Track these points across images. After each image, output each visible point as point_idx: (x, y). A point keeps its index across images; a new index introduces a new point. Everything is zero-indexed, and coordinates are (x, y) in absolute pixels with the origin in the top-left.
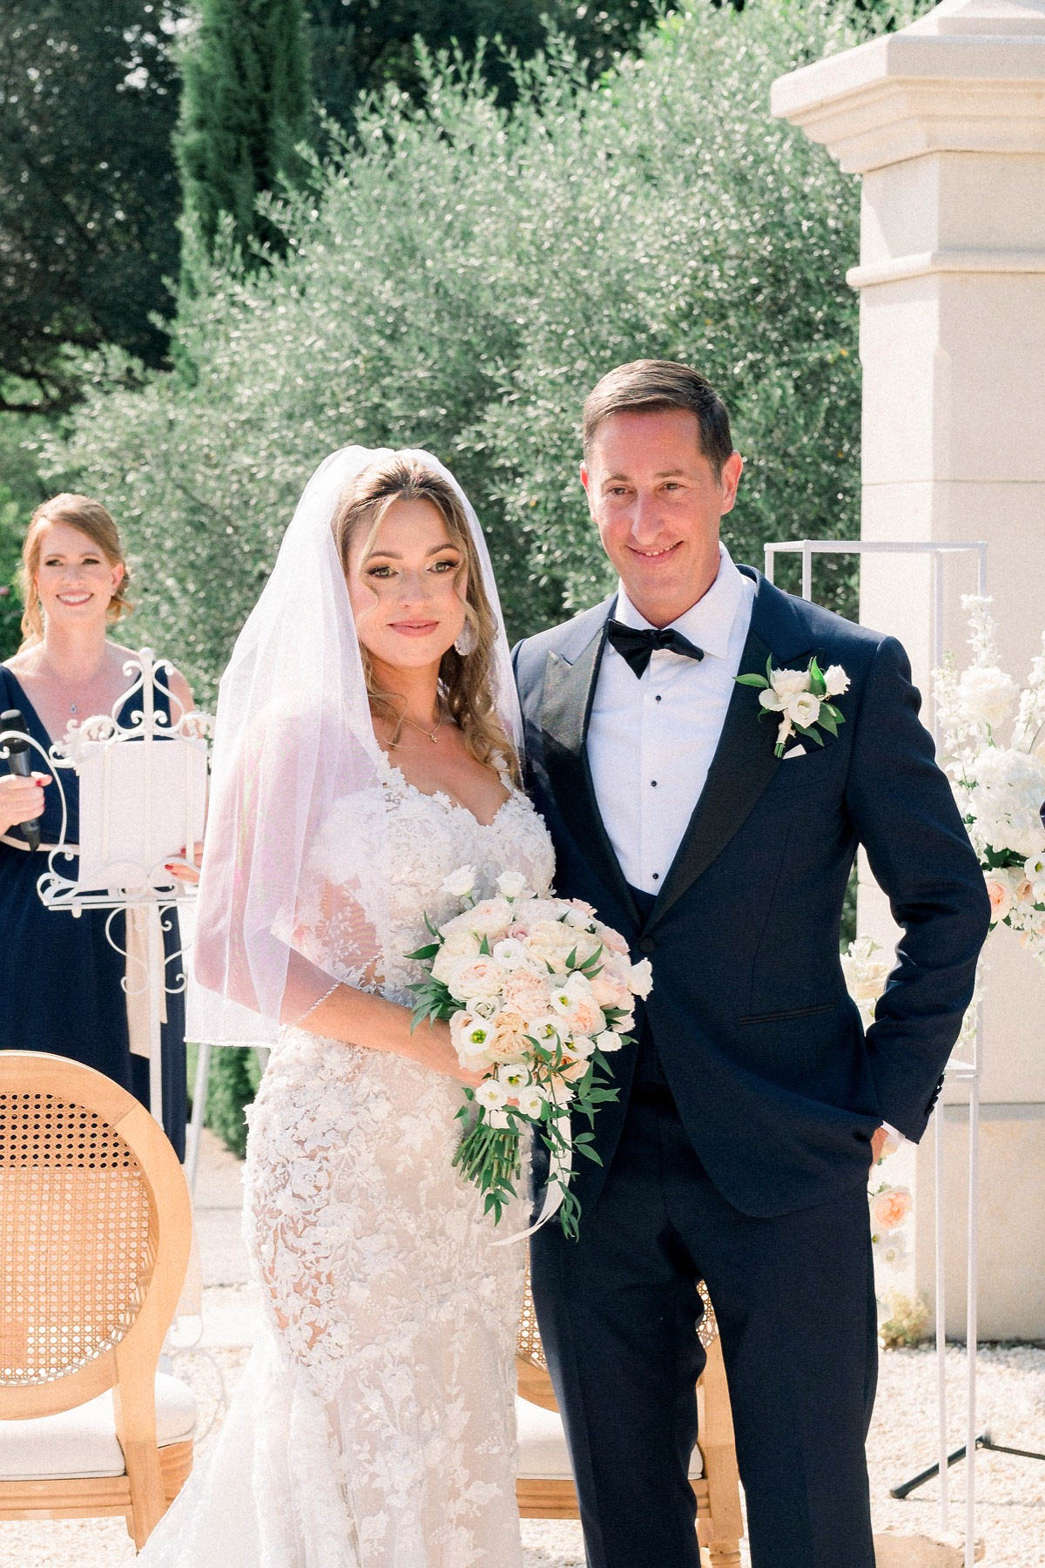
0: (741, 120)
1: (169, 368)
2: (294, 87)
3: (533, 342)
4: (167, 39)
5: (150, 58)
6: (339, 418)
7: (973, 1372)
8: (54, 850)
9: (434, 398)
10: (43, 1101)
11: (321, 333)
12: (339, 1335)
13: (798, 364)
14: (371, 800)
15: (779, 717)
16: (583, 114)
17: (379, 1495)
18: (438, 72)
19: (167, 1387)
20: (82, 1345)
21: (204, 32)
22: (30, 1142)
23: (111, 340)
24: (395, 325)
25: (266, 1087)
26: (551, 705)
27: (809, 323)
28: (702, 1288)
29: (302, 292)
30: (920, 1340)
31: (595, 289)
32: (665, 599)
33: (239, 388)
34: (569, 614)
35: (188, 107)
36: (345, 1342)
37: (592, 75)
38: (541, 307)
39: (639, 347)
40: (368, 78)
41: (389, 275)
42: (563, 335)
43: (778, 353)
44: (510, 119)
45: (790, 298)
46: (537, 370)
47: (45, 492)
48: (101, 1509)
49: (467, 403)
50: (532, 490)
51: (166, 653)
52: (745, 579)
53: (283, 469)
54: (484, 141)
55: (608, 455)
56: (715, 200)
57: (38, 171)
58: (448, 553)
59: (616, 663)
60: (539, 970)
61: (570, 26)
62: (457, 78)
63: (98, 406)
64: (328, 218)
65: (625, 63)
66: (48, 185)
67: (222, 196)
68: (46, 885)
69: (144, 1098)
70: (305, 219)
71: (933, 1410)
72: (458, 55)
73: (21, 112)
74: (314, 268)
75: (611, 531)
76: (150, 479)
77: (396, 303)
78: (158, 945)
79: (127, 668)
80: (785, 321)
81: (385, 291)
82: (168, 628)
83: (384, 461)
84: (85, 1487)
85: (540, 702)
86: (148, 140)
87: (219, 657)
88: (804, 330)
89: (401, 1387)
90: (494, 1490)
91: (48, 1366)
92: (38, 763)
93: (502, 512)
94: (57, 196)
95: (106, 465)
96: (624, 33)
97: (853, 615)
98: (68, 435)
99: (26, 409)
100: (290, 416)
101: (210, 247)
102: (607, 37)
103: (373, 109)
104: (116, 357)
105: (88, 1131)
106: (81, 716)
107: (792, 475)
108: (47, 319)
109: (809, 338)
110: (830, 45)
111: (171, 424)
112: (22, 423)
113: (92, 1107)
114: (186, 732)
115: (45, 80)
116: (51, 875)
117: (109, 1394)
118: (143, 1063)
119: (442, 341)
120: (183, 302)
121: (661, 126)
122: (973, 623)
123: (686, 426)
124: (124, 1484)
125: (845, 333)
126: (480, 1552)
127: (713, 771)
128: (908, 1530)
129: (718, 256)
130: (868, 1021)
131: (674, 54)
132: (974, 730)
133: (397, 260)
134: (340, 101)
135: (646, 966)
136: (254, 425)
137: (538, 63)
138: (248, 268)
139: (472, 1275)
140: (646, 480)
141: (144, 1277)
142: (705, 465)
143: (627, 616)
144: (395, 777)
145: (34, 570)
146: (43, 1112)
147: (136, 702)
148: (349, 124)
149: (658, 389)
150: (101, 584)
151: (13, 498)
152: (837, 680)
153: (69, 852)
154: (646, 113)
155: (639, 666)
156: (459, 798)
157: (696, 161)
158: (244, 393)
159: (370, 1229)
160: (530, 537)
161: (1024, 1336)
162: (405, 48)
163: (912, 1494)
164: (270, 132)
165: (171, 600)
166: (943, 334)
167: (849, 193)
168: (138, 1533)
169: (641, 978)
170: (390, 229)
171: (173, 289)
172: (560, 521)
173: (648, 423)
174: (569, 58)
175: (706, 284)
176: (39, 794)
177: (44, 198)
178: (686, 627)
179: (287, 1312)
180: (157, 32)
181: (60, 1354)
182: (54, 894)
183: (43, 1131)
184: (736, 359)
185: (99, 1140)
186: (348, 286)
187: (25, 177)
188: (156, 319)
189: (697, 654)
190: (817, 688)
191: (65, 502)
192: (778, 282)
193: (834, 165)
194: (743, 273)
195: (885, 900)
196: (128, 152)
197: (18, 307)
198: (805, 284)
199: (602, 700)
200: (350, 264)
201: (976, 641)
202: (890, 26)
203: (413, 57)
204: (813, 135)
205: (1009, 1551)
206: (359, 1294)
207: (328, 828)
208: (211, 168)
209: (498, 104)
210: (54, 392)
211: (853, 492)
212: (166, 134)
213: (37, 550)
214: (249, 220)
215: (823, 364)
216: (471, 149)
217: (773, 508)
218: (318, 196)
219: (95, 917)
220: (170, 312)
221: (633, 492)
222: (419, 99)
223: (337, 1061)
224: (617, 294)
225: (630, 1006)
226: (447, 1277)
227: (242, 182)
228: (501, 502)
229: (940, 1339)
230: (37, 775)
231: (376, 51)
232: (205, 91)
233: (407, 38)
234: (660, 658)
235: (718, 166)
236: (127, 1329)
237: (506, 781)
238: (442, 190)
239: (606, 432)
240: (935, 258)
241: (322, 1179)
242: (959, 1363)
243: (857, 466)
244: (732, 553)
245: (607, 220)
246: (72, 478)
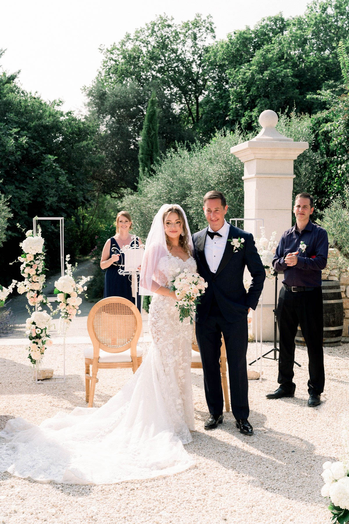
0: (225, 154)
1: (137, 191)
2: (157, 148)
3: (194, 188)
4: (137, 141)
5: (134, 144)
6: (163, 200)
7: (262, 346)
8: (121, 266)
9: (178, 196)
10: (119, 304)
11: (161, 186)
12: (161, 340)
13: (234, 191)
14: (166, 258)
15: (234, 246)
16: (201, 153)
17: (168, 364)
18: (179, 146)
19: (138, 348)
20: (125, 342)
21: (143, 140)
22: (117, 310)
23: (128, 187)
24: (172, 185)
25: (152, 302)
26: (199, 244)
27: (236, 185)
28: (222, 333)
29: (158, 180)
30: (253, 341)
31: (203, 180)
32: (216, 227)
33: (148, 195)
34: (199, 230)
35: (140, 151)
36: (162, 341)
37: (202, 147)
38: (195, 182)
39: (210, 188)
40: (168, 147)
41: (171, 177)
42: (198, 187)
43: (231, 189)
44: (190, 153)
45: (233, 181)
46: (194, 192)
47: (119, 211)
48: (128, 367)
49: (183, 197)
50: (193, 210)
51: (137, 235)
52: (228, 224)
53: (155, 207)
54: (186, 157)
55: (207, 205)
56: (221, 166)
57: (117, 161)
58: (179, 221)
59: (208, 237)
60: (188, 284)
61: (199, 139)
62: (182, 147)
63: (127, 197)
64: (162, 169)
65: (207, 145)
66: (119, 163)
67: (145, 165)
68: (119, 271)
69: (134, 303)
70: (159, 169)
71: (255, 352)
72: (182, 143)
73: (114, 152)
74: (160, 176)
75: (208, 217)
76: (134, 208)
77: (172, 182)
78: (136, 280)
79: (132, 238)
80: (232, 185)
81: (171, 180)
82: (137, 232)
83: (170, 206)
84: (126, 364)
85: (197, 243)
86: (134, 156)
87: (145, 236)
88: (235, 186)
89: (171, 348)
90: (187, 364)
91: (120, 345)
92: (118, 252)
93: (189, 214)
94: (120, 165)
95: (127, 206)
96: (207, 140)
97: (243, 229)
98: (122, 202)
99: (115, 198)
100: (156, 199)
101: (144, 173)
102: (204, 141)
103: (169, 152)
104: (129, 190)
105: (126, 309)
106: (125, 245)
107: (233, 208)
108: (118, 184)
109: (236, 187)
110: (239, 142)
111: (138, 200)
112: (114, 200)
113: (127, 305)
114: (141, 247)
115: (118, 147)
116: (120, 269)
117: (129, 349)
118: (134, 298)
119: (179, 187)
120: (140, 181)
121: (213, 155)
122: (262, 231)
123: (219, 201)
124: (132, 363)
125: (242, 187)
126: (184, 374)
127: (224, 254)
128: (251, 370)
129: (222, 175)
130: (247, 292)
131: (215, 144)
132: (262, 248)
133: (172, 175)
134: (163, 150)
135: (207, 283)
136: (151, 200)
137: (194, 145)
138: (150, 176)
139: (183, 331)
140: (213, 209)
141: (135, 331)
142: (222, 207)
143: (210, 230)
144: (170, 255)
145: (118, 223)
146: (119, 306)
147: (133, 243)
148: (165, 154)
149: (215, 195)
150: (128, 225)
151: (113, 211)
152: (243, 240)
153: (123, 266)
154: (211, 153)
155: (212, 238)
156: (180, 257)
157: (219, 160)
158: (149, 195)
159: (166, 323)
160: (193, 218)
161: (269, 340)
162: (173, 142)
163: (252, 365)
164: (153, 155)
165: (138, 227)
166: (257, 187)
167: (242, 165)
168: (134, 371)
169: (206, 285)
170: (171, 170)
171: (138, 179)
172: (198, 215)
173: (213, 201)
174: (199, 144)
175: (220, 179)
176: (118, 257)
177: (118, 165)
178: (219, 232)
179: (154, 336)
180: (135, 140)
181: (122, 343)
182: (121, 272)
183: (119, 309)
184: (225, 190)
185: (128, 310)
186: (165, 179)
187: (115, 162)
188: (135, 184)
189: (221, 236)
190: (240, 241)
191: (122, 212)
192: (231, 179)
193: (240, 161)
194: (226, 177)
195: (250, 273)
196: (131, 158)
197: (114, 182)
198: (235, 179)
199: (207, 243)
200: (165, 176)
201: (262, 234)
202: (248, 139)
203: (175, 144)
204: (237, 156)
205: (267, 373)
206: (164, 333)
207: (160, 262)
208: (144, 161)
209: (188, 151)
210: (119, 195)
211: (243, 211)
212: (137, 155)
213: (118, 220)
214: (150, 169)
215: (238, 191)
216: (184, 158)
217: (230, 213)
218: (160, 165)
219: (127, 276)
220: (137, 183)
221: (211, 211)
222: (176, 150)
223: (161, 298)
224: (206, 180)
225: (204, 289)
226: (179, 331)
227: (149, 163)
228: (189, 212)
229: (261, 341)
230: (118, 254)
231: (169, 143)
232: (143, 149)
233: (174, 141)
234: (215, 237)
235: (222, 161)
236: (132, 339)
237: (189, 255)
238: (180, 164)
239: (207, 202)
240: (255, 175)
241: (159, 316)
242: (259, 345)
243: (243, 207)
244: (226, 220)
245: (205, 169)
246: (122, 209)
